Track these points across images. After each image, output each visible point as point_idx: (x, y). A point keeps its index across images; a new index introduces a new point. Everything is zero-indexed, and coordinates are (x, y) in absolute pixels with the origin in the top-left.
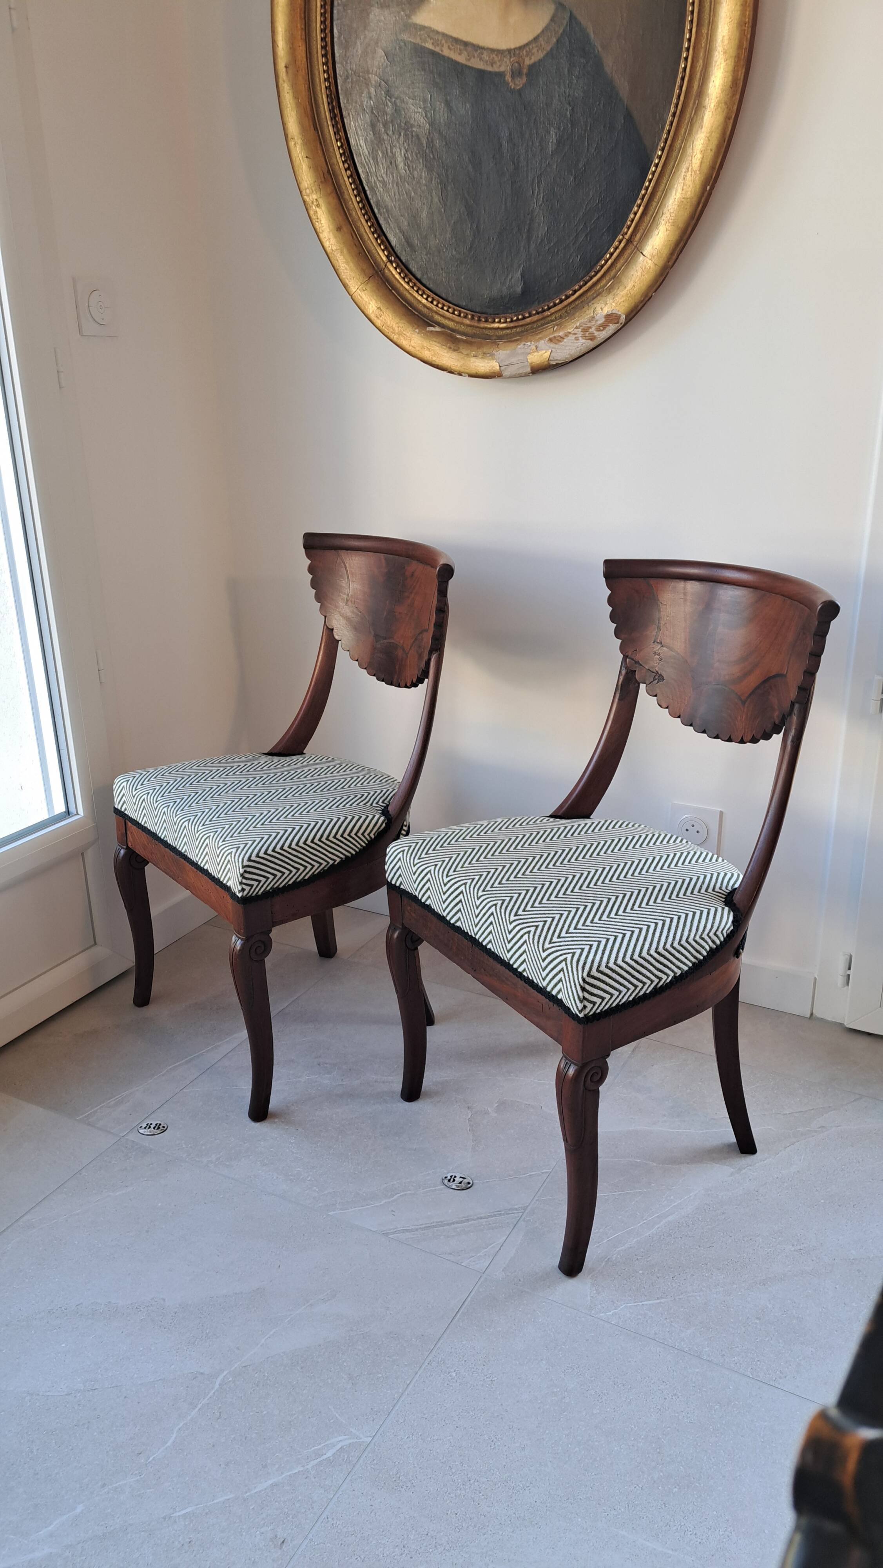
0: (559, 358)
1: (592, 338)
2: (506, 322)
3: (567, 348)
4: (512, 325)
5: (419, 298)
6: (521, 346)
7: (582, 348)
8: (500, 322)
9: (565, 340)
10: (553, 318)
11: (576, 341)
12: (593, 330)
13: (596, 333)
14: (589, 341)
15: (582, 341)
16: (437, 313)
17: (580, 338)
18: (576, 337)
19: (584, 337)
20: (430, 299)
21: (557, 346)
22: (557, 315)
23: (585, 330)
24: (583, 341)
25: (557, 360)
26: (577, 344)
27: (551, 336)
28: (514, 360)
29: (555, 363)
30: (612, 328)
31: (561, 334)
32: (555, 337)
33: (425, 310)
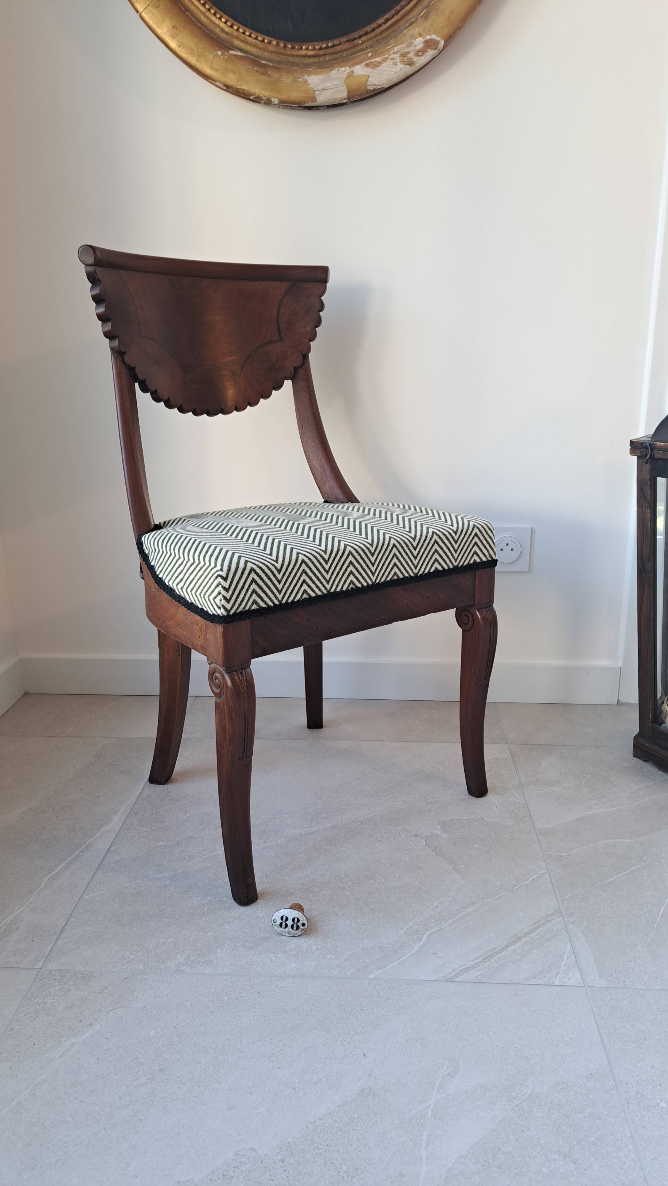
0: (377, 83)
1: (411, 63)
2: (314, 49)
3: (386, 73)
4: (321, 52)
5: (217, 21)
6: (335, 71)
7: (400, 73)
8: (307, 49)
9: (383, 65)
10: (364, 46)
11: (394, 66)
12: (411, 55)
13: (415, 59)
14: (408, 66)
15: (400, 66)
16: (237, 38)
17: (399, 63)
18: (394, 62)
19: (403, 62)
20: (229, 24)
21: (375, 71)
22: (369, 43)
23: (403, 55)
24: (402, 66)
25: (375, 85)
26: (395, 70)
27: (367, 62)
28: (329, 84)
29: (372, 89)
30: (431, 53)
31: (378, 59)
32: (371, 62)
33: (223, 35)
